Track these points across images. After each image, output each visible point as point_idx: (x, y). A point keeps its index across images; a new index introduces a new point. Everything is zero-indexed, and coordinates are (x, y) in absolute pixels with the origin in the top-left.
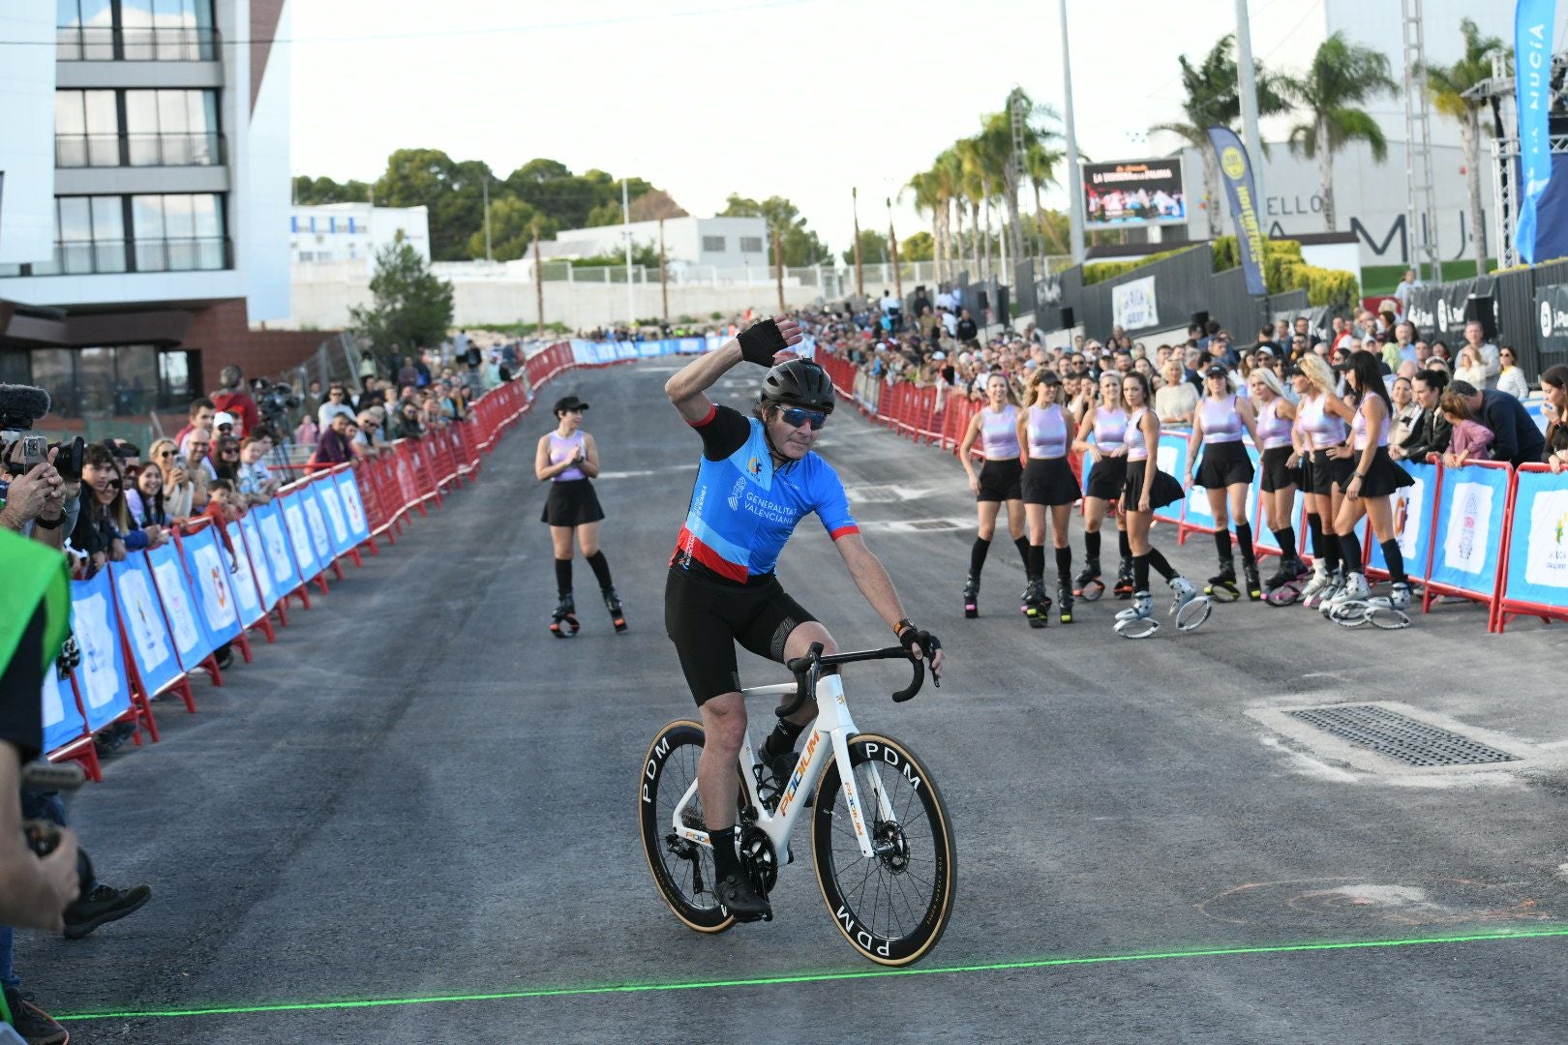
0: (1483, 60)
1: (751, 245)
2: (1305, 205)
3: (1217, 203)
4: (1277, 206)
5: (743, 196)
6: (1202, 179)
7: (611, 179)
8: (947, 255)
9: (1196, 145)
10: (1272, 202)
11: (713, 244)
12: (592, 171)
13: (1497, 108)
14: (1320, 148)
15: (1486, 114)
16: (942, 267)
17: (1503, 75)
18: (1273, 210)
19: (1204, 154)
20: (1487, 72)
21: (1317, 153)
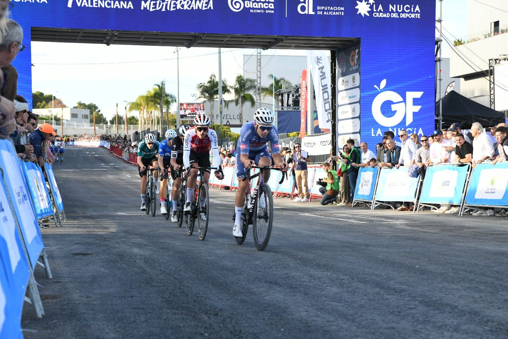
0: (280, 84)
1: (86, 117)
2: (235, 117)
3: (213, 115)
4: (228, 117)
5: (82, 102)
6: (210, 109)
7: (43, 94)
8: (143, 124)
9: (209, 100)
10: (227, 116)
11: (74, 116)
12: (38, 92)
13: (282, 97)
14: (239, 103)
15: (280, 97)
16: (141, 127)
17: (285, 88)
18: (227, 118)
19: (210, 103)
20: (281, 88)
21: (239, 104)
